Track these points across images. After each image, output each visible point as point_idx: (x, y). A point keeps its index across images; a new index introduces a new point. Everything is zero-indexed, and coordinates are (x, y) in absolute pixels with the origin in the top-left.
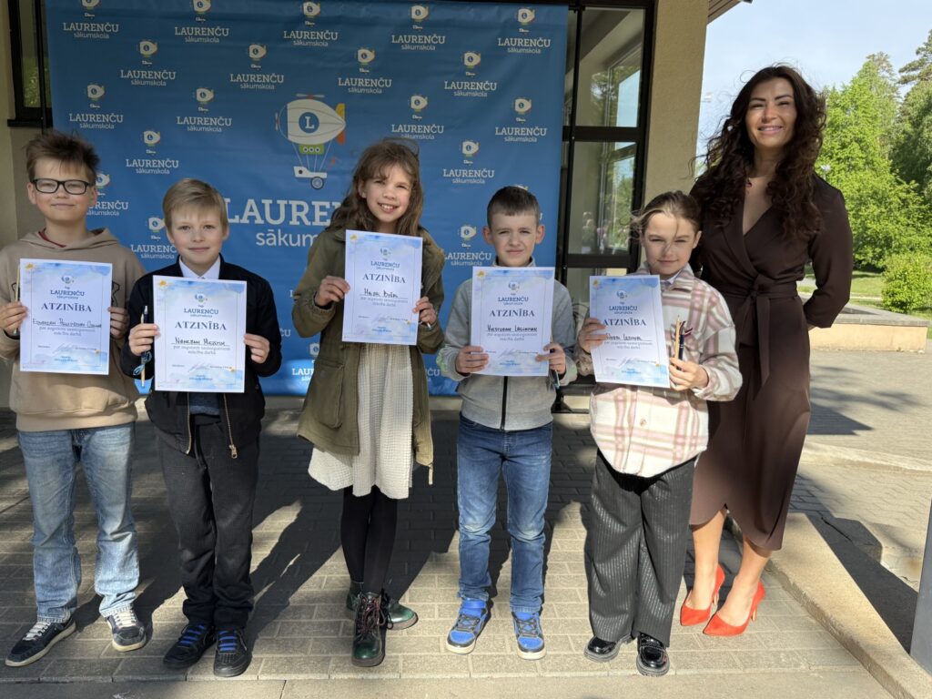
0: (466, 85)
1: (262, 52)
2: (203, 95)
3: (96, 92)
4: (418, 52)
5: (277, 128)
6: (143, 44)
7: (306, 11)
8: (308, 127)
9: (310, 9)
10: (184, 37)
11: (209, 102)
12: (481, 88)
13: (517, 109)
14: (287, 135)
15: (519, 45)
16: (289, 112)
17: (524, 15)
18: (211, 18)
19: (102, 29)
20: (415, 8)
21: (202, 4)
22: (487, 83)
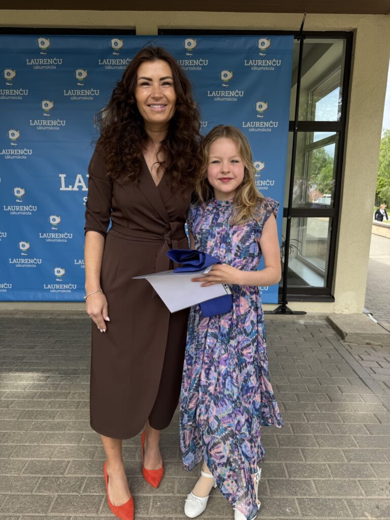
1: (84, 74)
4: (190, 72)
5: (95, 126)
7: (113, 45)
9: (116, 44)
10: (33, 66)
11: (50, 109)
13: (258, 109)
15: (259, 65)
17: (263, 44)
18: (50, 52)
20: (187, 41)
21: (44, 43)
22: (237, 91)
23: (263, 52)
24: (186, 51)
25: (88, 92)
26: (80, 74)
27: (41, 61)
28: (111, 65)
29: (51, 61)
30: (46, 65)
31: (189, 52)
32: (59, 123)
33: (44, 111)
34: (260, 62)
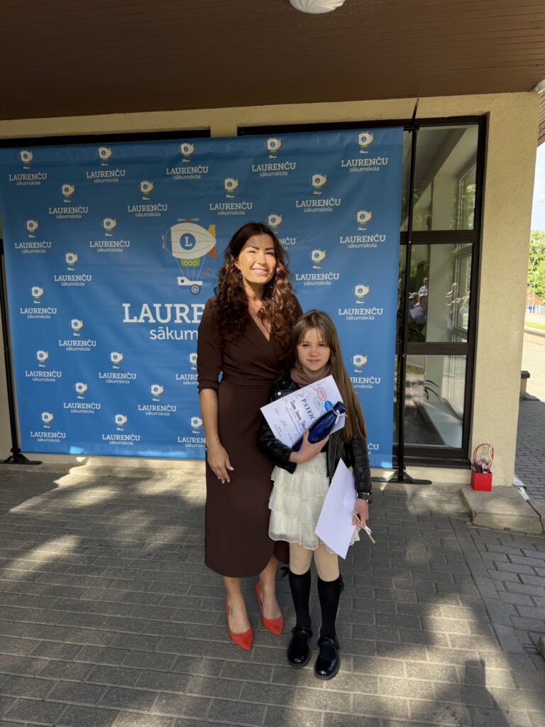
0: (314, 203)
1: (150, 187)
2: (108, 224)
3: (32, 226)
4: (273, 178)
5: (164, 247)
6: (64, 187)
7: (183, 151)
8: (187, 245)
9: (186, 149)
10: (93, 179)
11: (113, 229)
13: (359, 220)
14: (171, 252)
15: (358, 165)
16: (172, 234)
17: (364, 139)
18: (112, 163)
19: (35, 178)
20: (270, 141)
21: (105, 152)
22: (332, 199)
25: (155, 208)
26: (145, 186)
27: (102, 174)
29: (113, 173)
30: (107, 178)
32: (122, 244)
33: (105, 231)
34: (360, 162)
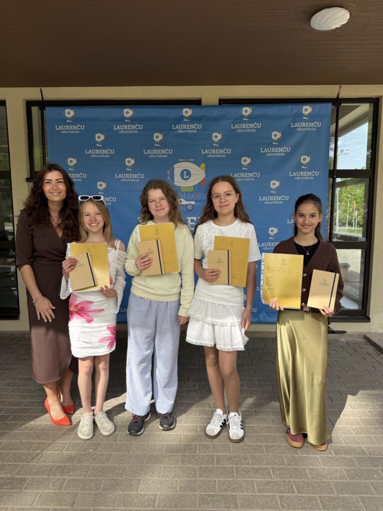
0: (273, 150)
1: (161, 137)
2: (129, 162)
3: (72, 162)
4: (246, 133)
5: (168, 178)
6: (97, 135)
7: (184, 114)
8: (185, 177)
9: (186, 112)
10: (118, 131)
11: (132, 165)
12: (281, 151)
13: (302, 161)
14: (173, 182)
15: (303, 126)
16: (175, 169)
17: (306, 110)
18: (133, 120)
19: (76, 128)
20: (244, 109)
21: (128, 112)
22: (285, 148)
23: (306, 116)
24: (243, 116)
25: (163, 151)
26: (157, 137)
27: (126, 127)
28: (182, 129)
29: (134, 127)
30: (130, 130)
31: (246, 118)
32: (139, 176)
33: (126, 167)
34: (304, 124)
